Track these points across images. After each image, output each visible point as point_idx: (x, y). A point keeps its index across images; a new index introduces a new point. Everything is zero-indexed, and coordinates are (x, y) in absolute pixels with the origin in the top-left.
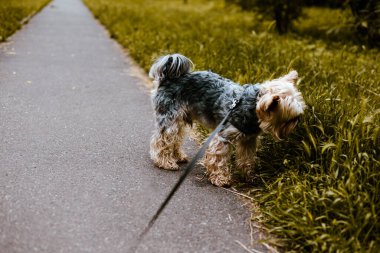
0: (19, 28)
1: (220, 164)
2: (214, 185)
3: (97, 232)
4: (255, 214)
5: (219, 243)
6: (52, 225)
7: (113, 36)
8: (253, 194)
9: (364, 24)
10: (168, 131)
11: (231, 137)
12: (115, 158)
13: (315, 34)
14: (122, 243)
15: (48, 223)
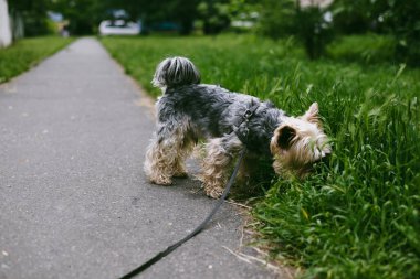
0: (26, 69)
1: (218, 176)
2: (209, 197)
3: (64, 241)
4: (249, 221)
5: (202, 249)
6: (14, 237)
7: (128, 72)
8: (251, 204)
9: (403, 43)
10: (166, 142)
11: (234, 150)
12: (102, 176)
13: (350, 58)
14: (91, 250)
15: (11, 235)
